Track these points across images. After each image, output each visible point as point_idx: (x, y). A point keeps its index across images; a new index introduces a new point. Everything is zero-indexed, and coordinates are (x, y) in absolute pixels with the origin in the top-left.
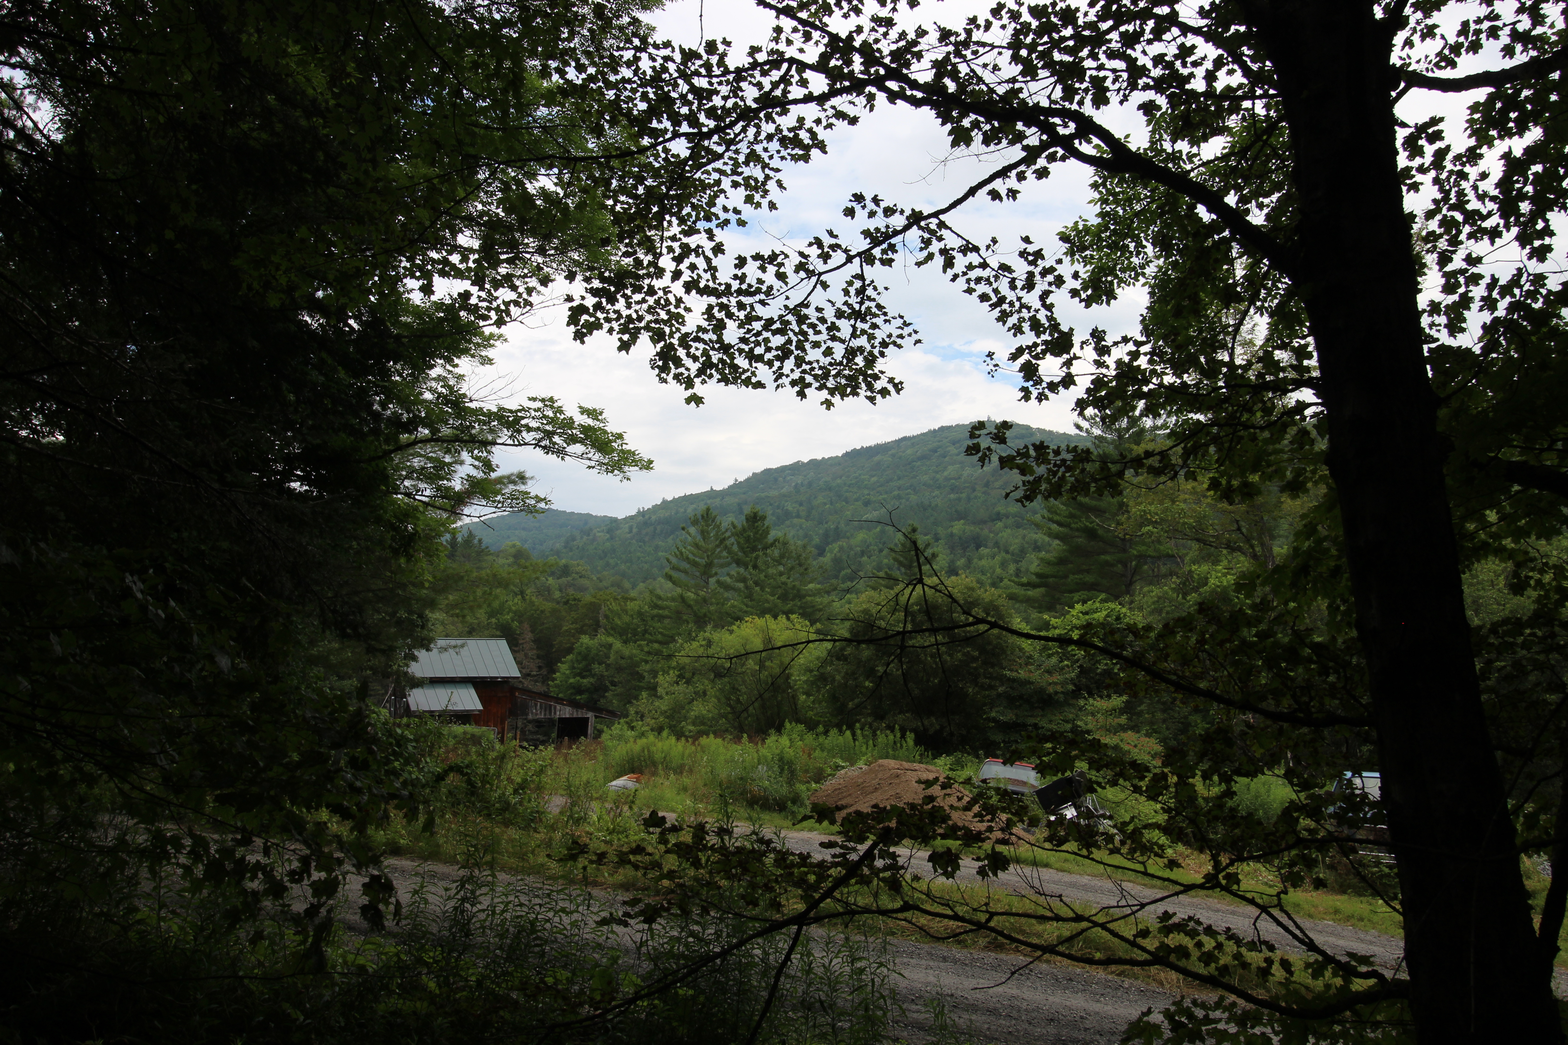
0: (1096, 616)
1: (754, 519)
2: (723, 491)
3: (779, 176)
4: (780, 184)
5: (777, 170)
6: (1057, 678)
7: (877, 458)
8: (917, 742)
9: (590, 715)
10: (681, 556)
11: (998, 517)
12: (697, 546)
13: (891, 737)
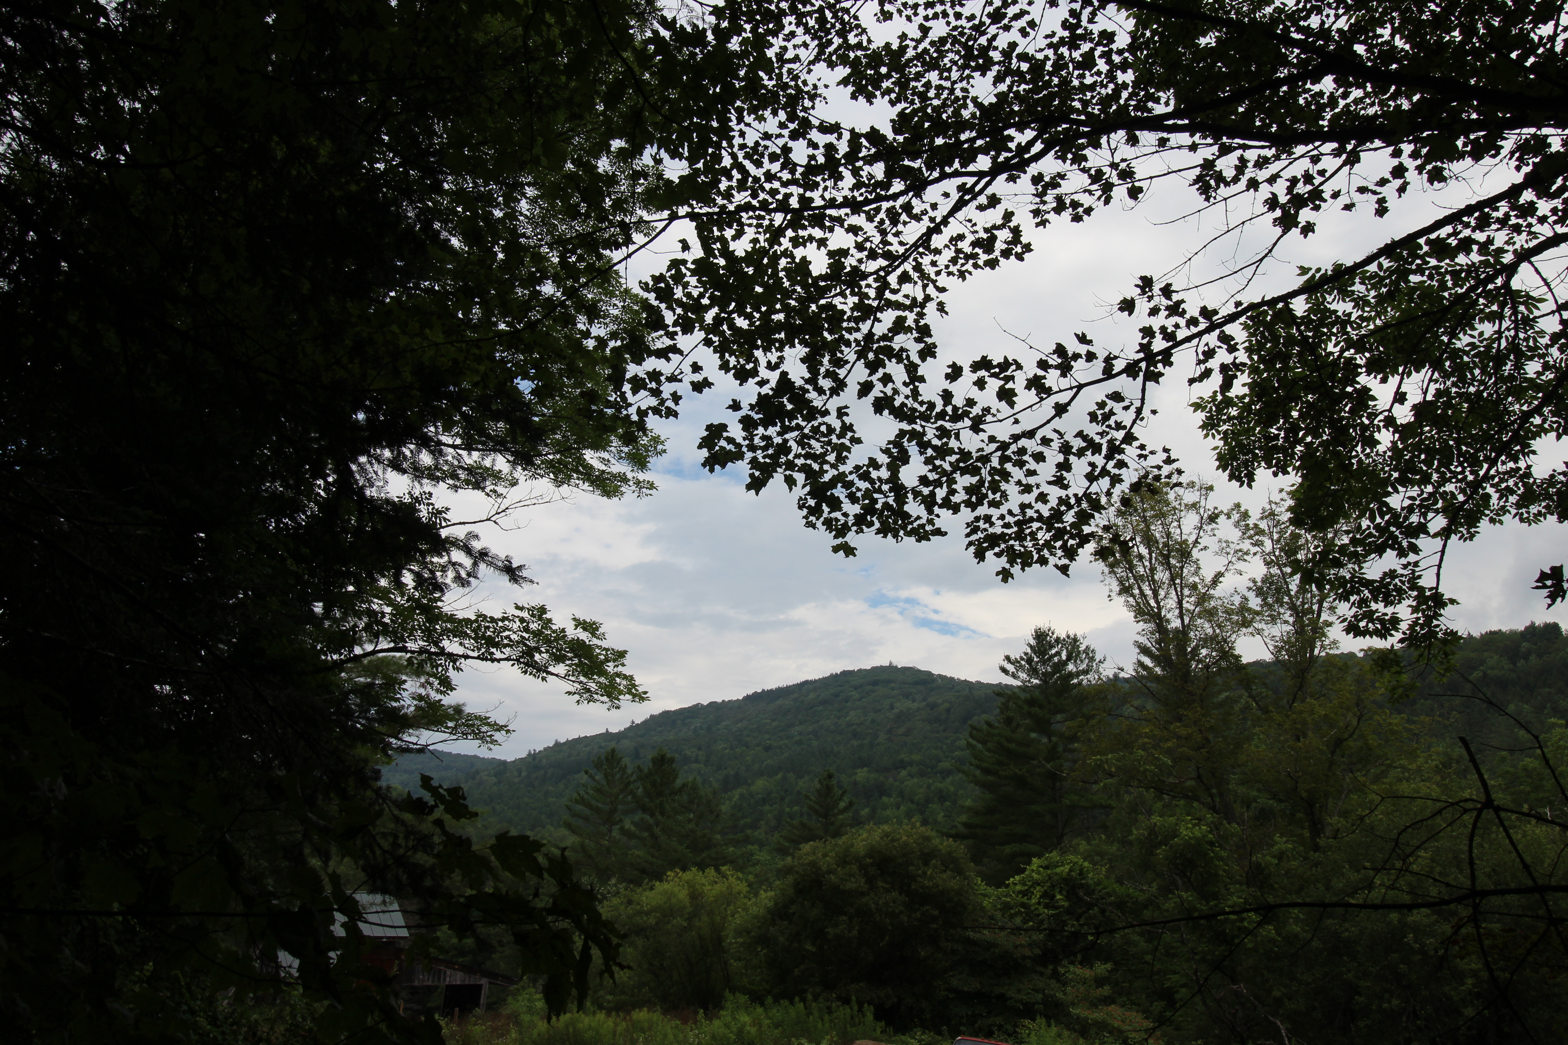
0: (1058, 870)
1: (661, 761)
2: (620, 733)
3: (943, 297)
4: (941, 308)
5: (943, 290)
6: (1023, 940)
7: (779, 702)
8: (877, 1017)
9: (484, 981)
10: (581, 801)
11: (902, 765)
12: (599, 791)
13: (848, 1010)
